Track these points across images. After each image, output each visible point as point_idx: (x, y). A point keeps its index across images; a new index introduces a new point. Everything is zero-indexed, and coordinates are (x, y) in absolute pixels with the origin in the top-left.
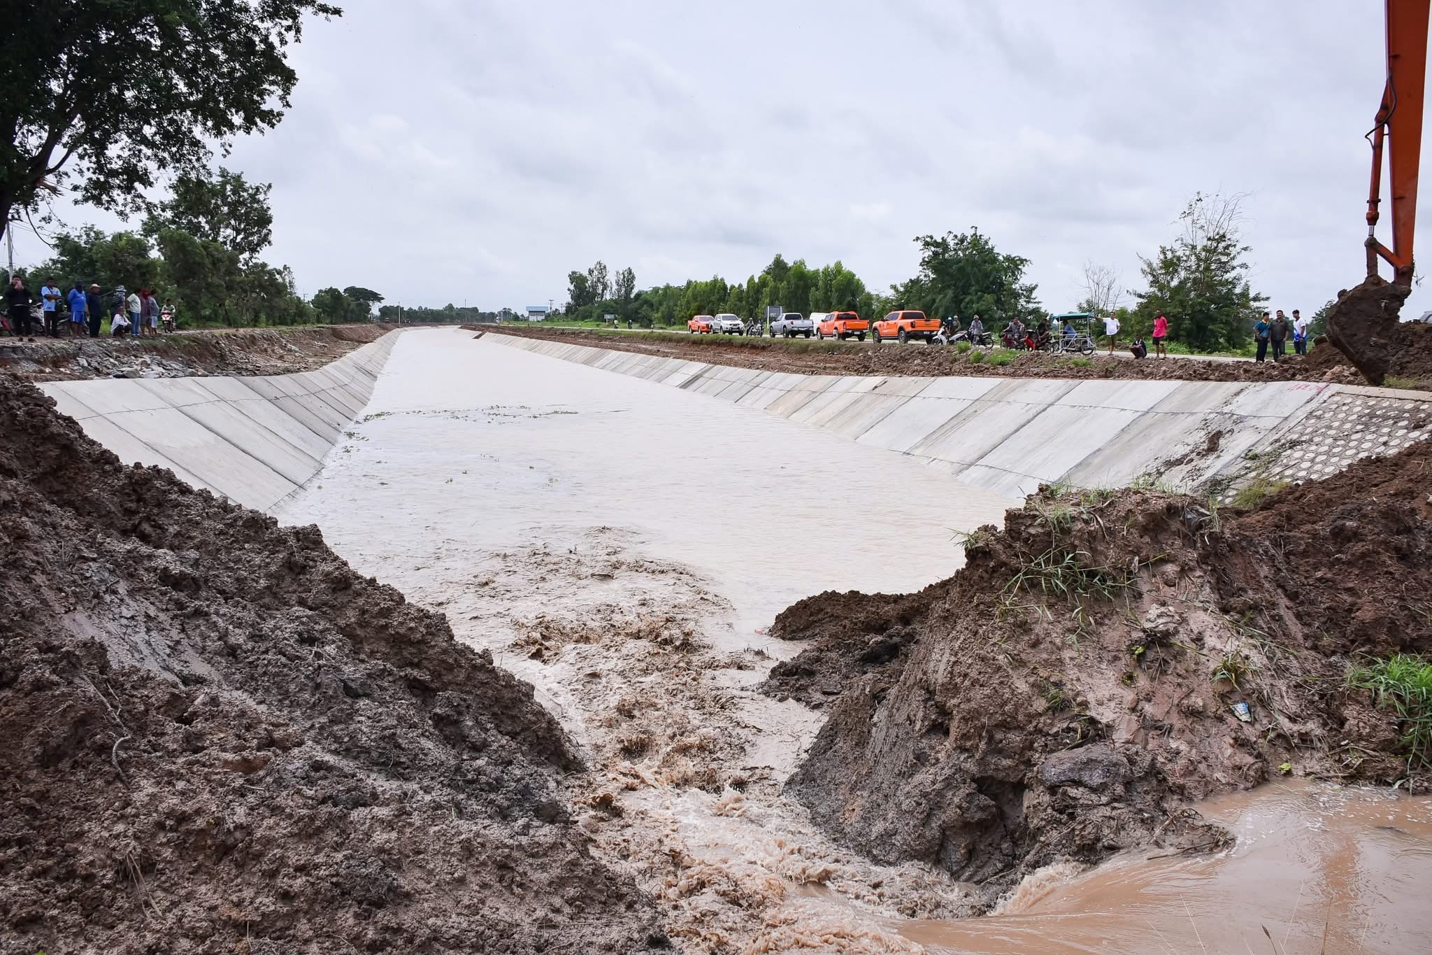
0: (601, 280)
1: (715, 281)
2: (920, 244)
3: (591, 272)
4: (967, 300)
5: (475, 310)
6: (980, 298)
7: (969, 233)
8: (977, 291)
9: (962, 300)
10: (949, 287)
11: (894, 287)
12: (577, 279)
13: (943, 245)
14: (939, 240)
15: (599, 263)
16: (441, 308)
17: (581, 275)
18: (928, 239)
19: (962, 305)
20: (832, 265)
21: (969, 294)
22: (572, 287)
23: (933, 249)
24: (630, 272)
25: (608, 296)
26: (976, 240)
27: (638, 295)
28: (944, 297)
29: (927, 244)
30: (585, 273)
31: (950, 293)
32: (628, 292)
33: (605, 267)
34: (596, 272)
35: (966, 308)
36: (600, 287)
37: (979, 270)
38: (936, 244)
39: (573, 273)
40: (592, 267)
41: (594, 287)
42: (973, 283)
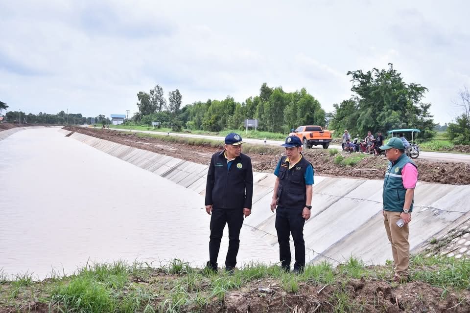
0: (159, 98)
1: (228, 100)
2: (351, 76)
3: (152, 92)
4: (381, 115)
5: (79, 116)
6: (389, 114)
7: (387, 69)
8: (388, 109)
9: (378, 115)
10: (369, 106)
11: (335, 106)
12: (142, 97)
13: (368, 77)
14: (365, 73)
15: (157, 86)
16: (55, 114)
17: (146, 94)
18: (357, 73)
19: (378, 118)
20: (299, 91)
21: (383, 111)
22: (140, 102)
23: (360, 79)
24: (178, 93)
25: (163, 109)
26: (391, 73)
27: (184, 109)
28: (366, 113)
29: (356, 76)
30: (148, 93)
31: (370, 110)
32: (177, 107)
33: (161, 89)
34: (155, 93)
35: (380, 120)
36: (159, 103)
37: (390, 95)
38: (364, 77)
39: (141, 93)
40: (153, 89)
41: (155, 103)
42: (385, 103)
